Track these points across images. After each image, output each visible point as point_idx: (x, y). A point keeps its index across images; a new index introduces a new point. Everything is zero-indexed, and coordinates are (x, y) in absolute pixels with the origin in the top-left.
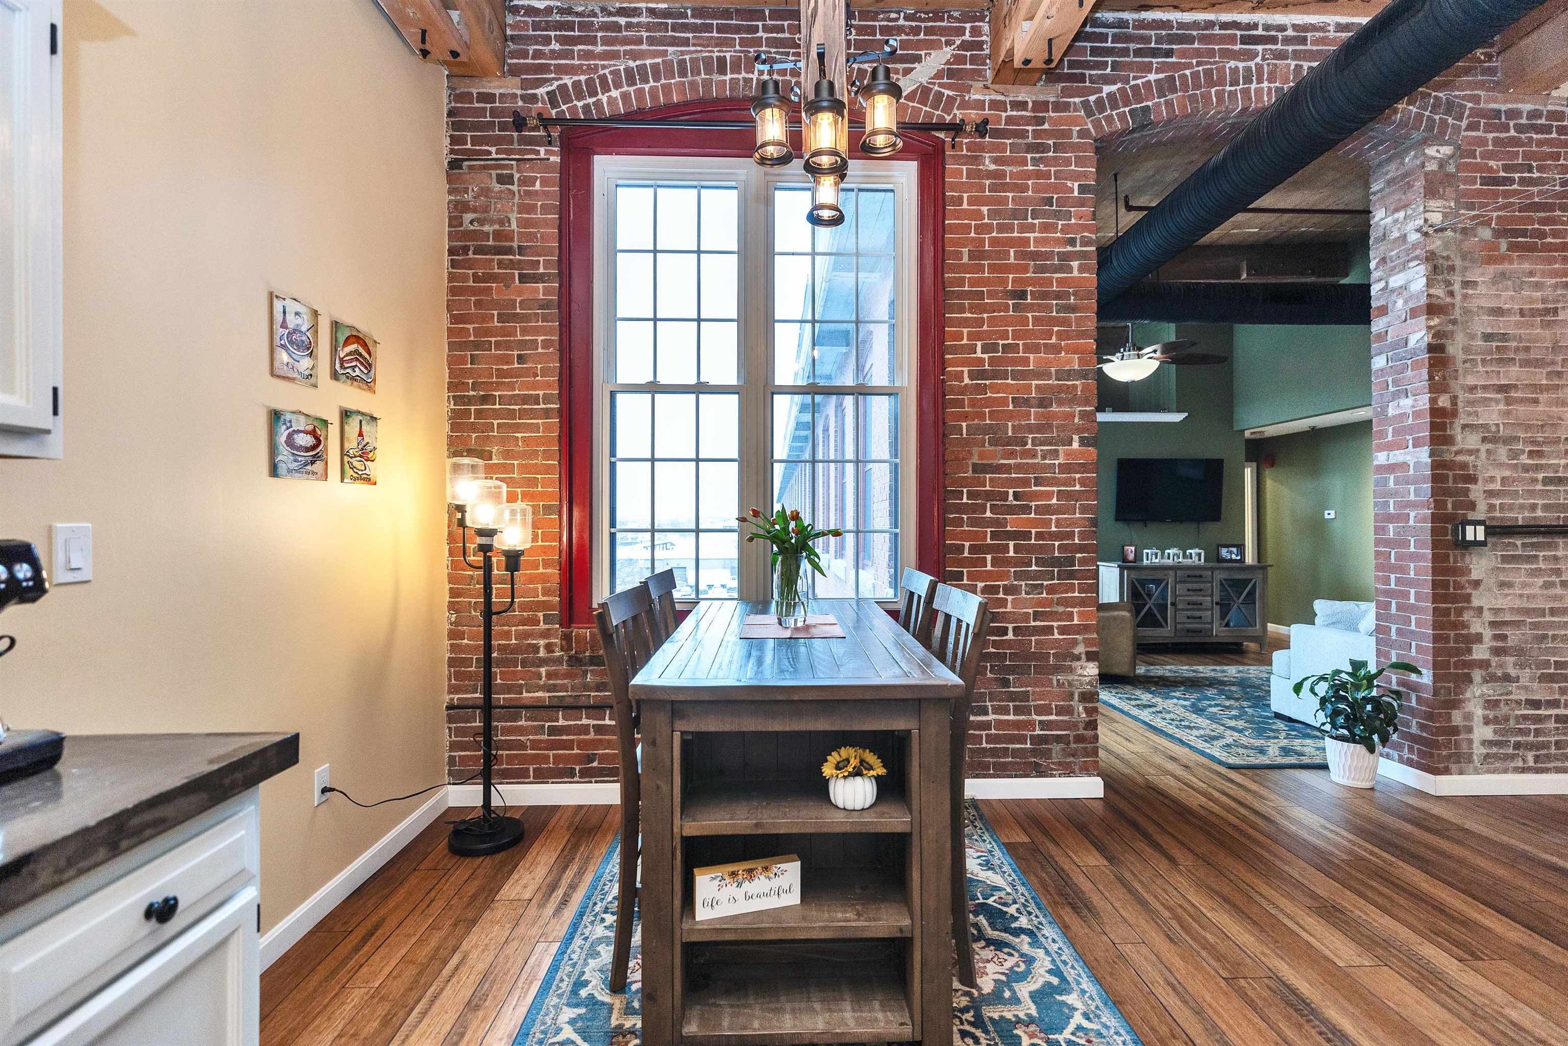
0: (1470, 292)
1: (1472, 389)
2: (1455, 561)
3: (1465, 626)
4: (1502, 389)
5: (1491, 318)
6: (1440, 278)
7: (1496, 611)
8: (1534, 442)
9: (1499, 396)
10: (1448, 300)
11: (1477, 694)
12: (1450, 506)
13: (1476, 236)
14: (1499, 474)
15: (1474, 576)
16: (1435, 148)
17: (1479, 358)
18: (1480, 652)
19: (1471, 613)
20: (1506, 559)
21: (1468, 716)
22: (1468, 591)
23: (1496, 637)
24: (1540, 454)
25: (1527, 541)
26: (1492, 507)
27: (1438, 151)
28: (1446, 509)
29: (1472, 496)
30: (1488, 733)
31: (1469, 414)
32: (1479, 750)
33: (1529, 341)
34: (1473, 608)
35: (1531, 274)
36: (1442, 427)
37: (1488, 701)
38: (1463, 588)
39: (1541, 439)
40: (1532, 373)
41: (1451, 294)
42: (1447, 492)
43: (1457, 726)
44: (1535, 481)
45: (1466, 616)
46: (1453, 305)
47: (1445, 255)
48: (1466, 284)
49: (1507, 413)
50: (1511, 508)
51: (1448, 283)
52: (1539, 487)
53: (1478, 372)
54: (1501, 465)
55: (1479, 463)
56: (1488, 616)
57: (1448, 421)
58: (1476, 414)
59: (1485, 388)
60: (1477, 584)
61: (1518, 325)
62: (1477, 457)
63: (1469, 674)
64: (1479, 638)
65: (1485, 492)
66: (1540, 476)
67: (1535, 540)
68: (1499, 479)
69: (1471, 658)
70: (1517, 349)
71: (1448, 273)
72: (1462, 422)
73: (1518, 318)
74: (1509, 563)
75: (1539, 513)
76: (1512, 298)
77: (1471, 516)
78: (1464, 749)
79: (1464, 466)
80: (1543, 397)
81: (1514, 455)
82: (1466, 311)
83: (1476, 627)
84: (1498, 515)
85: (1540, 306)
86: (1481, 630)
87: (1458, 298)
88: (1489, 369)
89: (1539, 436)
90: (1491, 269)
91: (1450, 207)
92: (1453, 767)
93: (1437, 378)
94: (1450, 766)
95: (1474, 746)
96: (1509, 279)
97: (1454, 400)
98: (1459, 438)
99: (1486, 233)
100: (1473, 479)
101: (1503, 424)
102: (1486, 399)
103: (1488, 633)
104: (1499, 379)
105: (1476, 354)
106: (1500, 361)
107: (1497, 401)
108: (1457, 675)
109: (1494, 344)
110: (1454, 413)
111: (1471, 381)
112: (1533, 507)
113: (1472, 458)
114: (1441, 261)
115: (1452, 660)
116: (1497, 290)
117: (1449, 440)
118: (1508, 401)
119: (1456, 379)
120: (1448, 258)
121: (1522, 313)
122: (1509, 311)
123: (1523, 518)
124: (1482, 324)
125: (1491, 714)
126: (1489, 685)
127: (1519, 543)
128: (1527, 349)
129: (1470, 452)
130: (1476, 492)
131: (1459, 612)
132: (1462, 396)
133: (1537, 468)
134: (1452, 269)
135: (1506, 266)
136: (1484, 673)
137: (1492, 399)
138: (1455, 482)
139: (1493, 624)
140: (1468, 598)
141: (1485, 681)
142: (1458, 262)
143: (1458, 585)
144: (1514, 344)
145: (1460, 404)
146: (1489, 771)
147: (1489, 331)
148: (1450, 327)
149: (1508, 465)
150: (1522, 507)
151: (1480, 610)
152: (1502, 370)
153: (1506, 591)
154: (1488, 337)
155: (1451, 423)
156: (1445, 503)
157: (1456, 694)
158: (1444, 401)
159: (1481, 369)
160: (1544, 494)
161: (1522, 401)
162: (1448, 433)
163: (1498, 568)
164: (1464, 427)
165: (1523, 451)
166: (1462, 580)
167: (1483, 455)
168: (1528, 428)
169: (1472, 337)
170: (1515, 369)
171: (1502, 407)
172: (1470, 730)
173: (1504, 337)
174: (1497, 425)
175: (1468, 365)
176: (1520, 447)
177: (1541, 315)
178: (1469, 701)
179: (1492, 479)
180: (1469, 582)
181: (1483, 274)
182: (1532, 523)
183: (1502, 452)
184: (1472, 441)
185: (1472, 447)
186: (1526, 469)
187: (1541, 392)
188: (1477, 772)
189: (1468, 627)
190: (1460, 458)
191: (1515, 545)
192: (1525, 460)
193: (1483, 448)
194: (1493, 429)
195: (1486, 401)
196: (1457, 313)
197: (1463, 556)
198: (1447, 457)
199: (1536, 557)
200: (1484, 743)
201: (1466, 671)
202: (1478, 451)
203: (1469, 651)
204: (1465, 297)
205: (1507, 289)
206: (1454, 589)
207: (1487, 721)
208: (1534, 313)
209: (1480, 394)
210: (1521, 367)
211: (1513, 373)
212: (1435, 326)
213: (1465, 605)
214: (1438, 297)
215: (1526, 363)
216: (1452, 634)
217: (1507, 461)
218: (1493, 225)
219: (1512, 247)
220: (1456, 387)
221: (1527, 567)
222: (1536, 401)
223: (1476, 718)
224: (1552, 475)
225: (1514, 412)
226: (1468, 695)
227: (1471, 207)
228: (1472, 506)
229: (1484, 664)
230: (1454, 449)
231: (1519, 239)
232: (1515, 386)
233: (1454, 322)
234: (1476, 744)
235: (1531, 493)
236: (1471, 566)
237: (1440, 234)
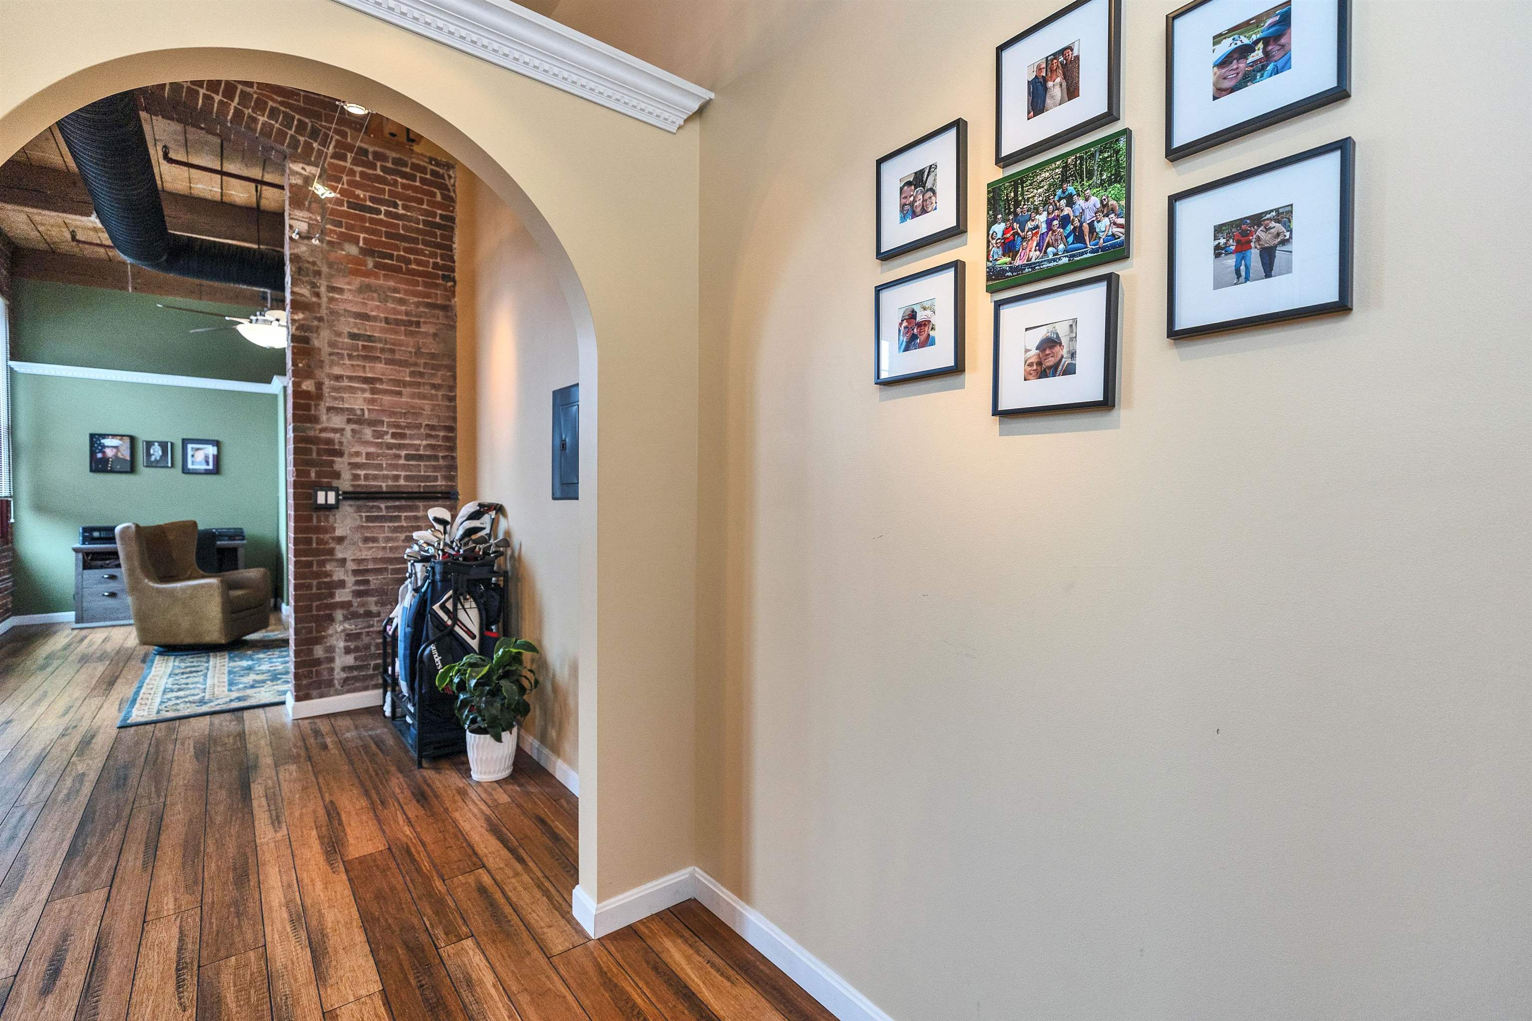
0: (337, 296)
1: (338, 378)
2: (319, 521)
3: (328, 574)
4: (366, 380)
5: (357, 321)
6: (305, 279)
7: (359, 561)
8: (397, 426)
9: (365, 386)
10: (314, 299)
11: (339, 630)
12: (313, 475)
13: (343, 250)
14: (364, 450)
15: (338, 533)
16: (301, 165)
17: (345, 352)
18: (342, 596)
19: (335, 564)
20: (369, 519)
21: (331, 649)
22: (332, 545)
23: (357, 583)
24: (403, 436)
25: (389, 504)
26: (356, 477)
27: (303, 168)
28: (310, 477)
29: (337, 467)
30: (350, 660)
31: (335, 399)
32: (339, 675)
33: (393, 344)
34: (338, 560)
35: (396, 290)
36: (307, 408)
37: (348, 635)
38: (327, 543)
39: (405, 424)
40: (396, 370)
41: (318, 295)
42: (311, 463)
43: (319, 659)
44: (398, 457)
45: (328, 567)
46: (319, 305)
47: (311, 260)
48: (332, 289)
49: (372, 401)
50: (375, 477)
51: (314, 285)
52: (402, 461)
53: (344, 364)
54: (367, 443)
55: (344, 440)
56: (351, 566)
57: (313, 403)
58: (342, 399)
59: (350, 378)
60: (341, 540)
61: (383, 330)
62: (342, 435)
63: (331, 615)
64: (342, 584)
65: (349, 464)
66: (403, 453)
67: (397, 503)
68: (364, 454)
69: (332, 601)
70: (382, 350)
71: (315, 277)
72: (327, 404)
73: (383, 324)
74: (372, 522)
75: (402, 482)
76: (378, 307)
77: (335, 483)
78: (325, 676)
79: (330, 441)
80: (406, 391)
81: (379, 435)
82: (332, 312)
83: (339, 574)
84: (363, 483)
85: (405, 318)
86: (342, 577)
87: (324, 300)
88: (355, 363)
89: (402, 421)
90: (358, 281)
91: (316, 220)
92: (314, 693)
93: (300, 365)
94: (311, 692)
95: (336, 672)
96: (375, 291)
97: (319, 385)
98: (324, 418)
99: (353, 250)
100: (340, 454)
101: (368, 409)
102: (350, 387)
103: (350, 580)
104: (365, 372)
105: (342, 349)
106: (365, 358)
107: (363, 390)
108: (318, 615)
109: (360, 343)
110: (319, 396)
111: (337, 371)
112: (396, 478)
113: (338, 435)
114: (307, 265)
115: (314, 604)
116: (364, 299)
117: (315, 420)
118: (373, 391)
119: (322, 367)
120: (314, 263)
121: (387, 321)
122: (375, 319)
123: (387, 486)
124: (347, 326)
125: (352, 645)
126: (352, 621)
127: (383, 506)
128: (392, 351)
129: (335, 431)
130: (340, 463)
131: (322, 563)
132: (327, 382)
133: (400, 447)
134: (318, 273)
135: (372, 281)
136: (345, 612)
137: (358, 388)
138: (318, 454)
139: (355, 572)
140: (331, 552)
141: (346, 618)
142: (325, 269)
143: (320, 542)
144: (379, 345)
145: (326, 390)
146: (349, 691)
147: (356, 331)
148: (316, 323)
149: (372, 442)
150: (386, 477)
151: (343, 561)
152: (367, 365)
153: (371, 545)
154: (353, 336)
155: (317, 406)
156: (308, 474)
157: (318, 631)
158: (308, 385)
159: (347, 362)
160: (404, 467)
161: (386, 392)
162: (313, 412)
163: (362, 526)
164: (329, 409)
165: (387, 433)
166: (327, 537)
167: (348, 433)
168: (392, 414)
169: (339, 334)
170: (380, 366)
171: (367, 395)
172: (331, 660)
173: (370, 338)
174: (362, 410)
175: (333, 357)
176: (385, 429)
177: (405, 325)
178: (331, 636)
179: (357, 454)
180: (333, 538)
181: (349, 283)
182: (395, 490)
183: (368, 433)
184: (337, 421)
185: (337, 426)
186: (390, 446)
187: (404, 386)
188: (338, 693)
189: (331, 576)
190: (324, 435)
191: (379, 509)
192: (388, 439)
193: (349, 428)
194: (359, 412)
195: (352, 390)
196: (324, 312)
197: (327, 517)
198: (311, 433)
199: (400, 517)
200: (344, 669)
201: (328, 612)
202: (343, 430)
203: (332, 595)
204: (331, 300)
205: (373, 299)
206: (317, 544)
207: (348, 651)
208: (398, 322)
209: (346, 383)
210: (386, 364)
211: (379, 369)
212: (299, 320)
213: (328, 557)
214: (304, 296)
215: (389, 362)
216: (315, 582)
217: (372, 439)
218: (361, 244)
219: (377, 265)
220: (321, 375)
221: (391, 525)
222: (399, 393)
223: (337, 650)
224: (414, 452)
225: (379, 401)
226: (330, 631)
227: (339, 224)
228: (337, 475)
229: (346, 605)
230: (319, 427)
231: (386, 261)
232: (380, 380)
233: (320, 319)
234: (337, 670)
235: (395, 467)
236: (336, 525)
237: (306, 242)
